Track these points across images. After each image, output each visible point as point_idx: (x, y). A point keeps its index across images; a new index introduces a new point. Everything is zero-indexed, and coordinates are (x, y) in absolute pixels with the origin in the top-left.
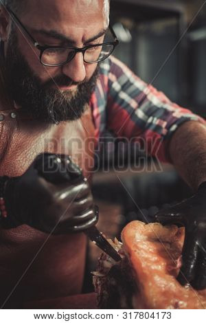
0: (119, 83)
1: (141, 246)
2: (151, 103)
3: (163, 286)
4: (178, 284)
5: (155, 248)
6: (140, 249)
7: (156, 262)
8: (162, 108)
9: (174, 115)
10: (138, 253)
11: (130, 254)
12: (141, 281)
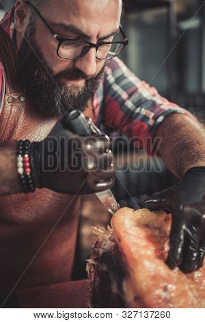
0: (113, 75)
1: (130, 232)
2: (141, 95)
3: (152, 270)
4: (167, 267)
5: (144, 234)
6: (129, 235)
7: (146, 247)
8: (151, 100)
9: (162, 107)
10: (128, 239)
11: (120, 240)
12: (131, 265)
